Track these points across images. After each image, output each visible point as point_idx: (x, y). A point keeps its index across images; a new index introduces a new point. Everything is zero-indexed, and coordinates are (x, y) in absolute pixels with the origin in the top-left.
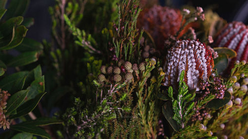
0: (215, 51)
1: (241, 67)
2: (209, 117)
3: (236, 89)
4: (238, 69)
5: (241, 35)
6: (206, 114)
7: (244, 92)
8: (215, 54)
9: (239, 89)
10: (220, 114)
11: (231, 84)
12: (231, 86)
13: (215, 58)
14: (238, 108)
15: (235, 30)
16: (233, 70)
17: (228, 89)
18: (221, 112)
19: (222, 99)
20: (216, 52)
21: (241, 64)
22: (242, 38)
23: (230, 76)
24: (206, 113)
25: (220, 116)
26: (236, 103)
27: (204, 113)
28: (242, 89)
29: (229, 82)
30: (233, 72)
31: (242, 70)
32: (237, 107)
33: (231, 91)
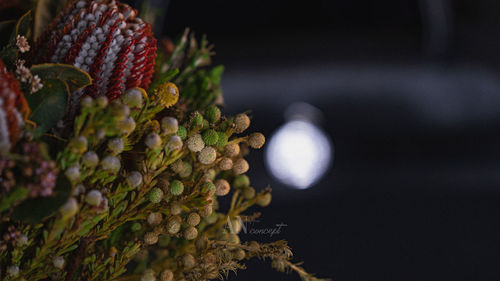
0: (34, 73)
1: (97, 114)
2: (24, 241)
3: (88, 169)
4: (91, 118)
5: (106, 27)
6: (13, 235)
7: (111, 174)
8: (34, 80)
9: (98, 168)
10: (49, 232)
11: (72, 157)
12: (75, 160)
13: (34, 90)
14: (96, 215)
15: (90, 16)
16: (80, 121)
17: (67, 168)
18: (52, 228)
19: (48, 198)
20: (36, 77)
21: (97, 105)
22: (109, 37)
23: (74, 136)
24: (13, 231)
25: (51, 237)
26: (90, 201)
27: (9, 233)
28: (105, 168)
29: (69, 152)
30: (79, 127)
31: (100, 119)
32: (92, 211)
33: (75, 173)
